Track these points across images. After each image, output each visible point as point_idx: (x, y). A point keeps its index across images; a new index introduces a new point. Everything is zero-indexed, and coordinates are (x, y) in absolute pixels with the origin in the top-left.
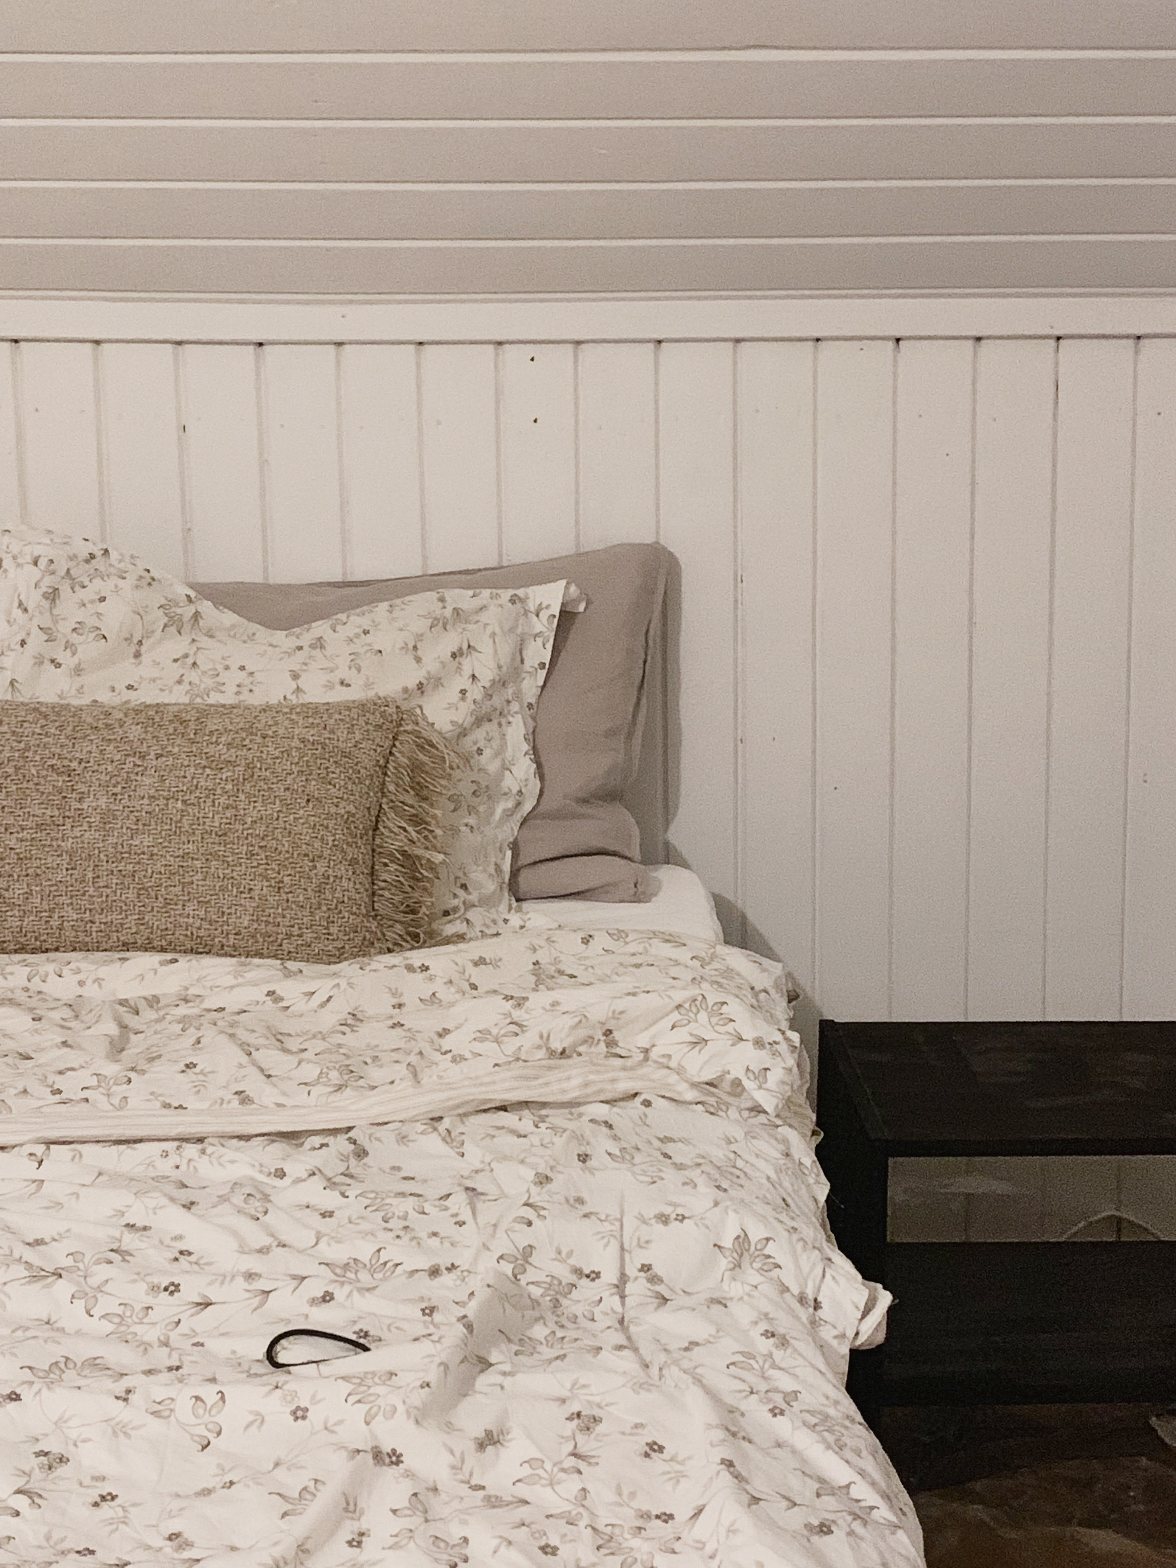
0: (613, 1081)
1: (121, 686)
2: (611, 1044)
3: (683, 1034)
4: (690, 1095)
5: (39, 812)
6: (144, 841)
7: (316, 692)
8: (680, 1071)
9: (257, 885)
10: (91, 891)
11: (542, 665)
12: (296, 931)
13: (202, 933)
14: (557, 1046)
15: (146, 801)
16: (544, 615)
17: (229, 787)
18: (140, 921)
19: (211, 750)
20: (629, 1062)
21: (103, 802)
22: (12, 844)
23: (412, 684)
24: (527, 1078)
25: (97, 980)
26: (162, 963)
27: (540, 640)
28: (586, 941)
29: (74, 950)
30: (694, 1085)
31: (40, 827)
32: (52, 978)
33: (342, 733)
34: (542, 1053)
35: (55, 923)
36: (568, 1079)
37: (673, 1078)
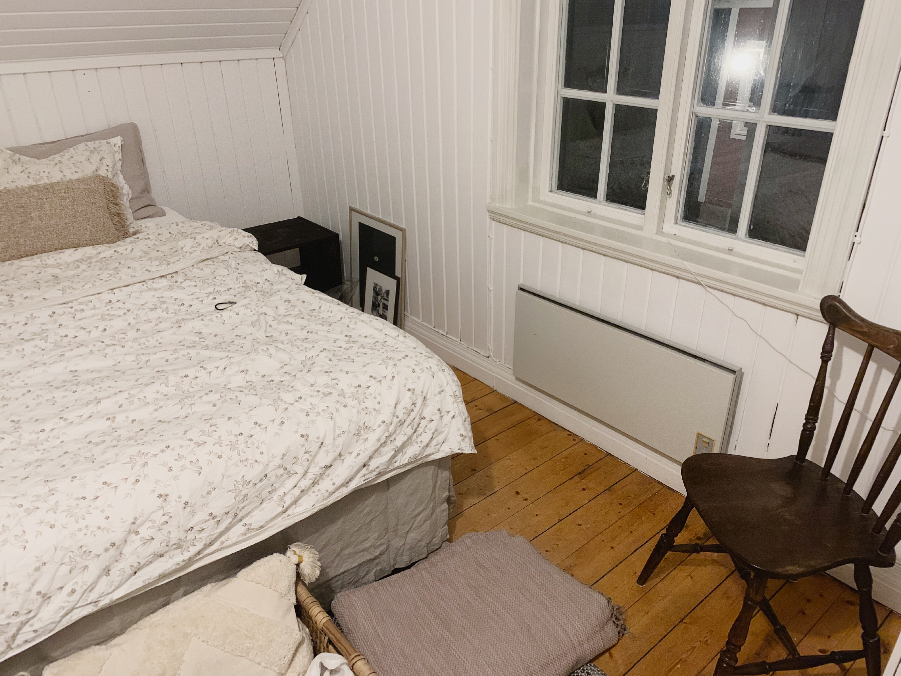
0: (223, 250)
1: (10, 181)
2: (218, 243)
3: (233, 238)
4: (238, 250)
5: (20, 219)
6: (53, 222)
7: (70, 175)
8: (234, 246)
9: (88, 227)
10: (43, 237)
11: (120, 159)
12: (101, 237)
13: (77, 242)
14: (210, 245)
15: (49, 211)
16: (117, 146)
17: (70, 204)
18: (59, 242)
19: (60, 195)
20: (222, 246)
21: (37, 213)
22: (15, 228)
23: (94, 170)
24: (208, 253)
25: (60, 258)
26: (74, 251)
27: (117, 153)
28: (177, 225)
29: (42, 253)
30: (238, 248)
31: (22, 223)
32: (47, 260)
33: (93, 185)
34: (208, 248)
35: (35, 247)
36: (215, 252)
37: (233, 247)
